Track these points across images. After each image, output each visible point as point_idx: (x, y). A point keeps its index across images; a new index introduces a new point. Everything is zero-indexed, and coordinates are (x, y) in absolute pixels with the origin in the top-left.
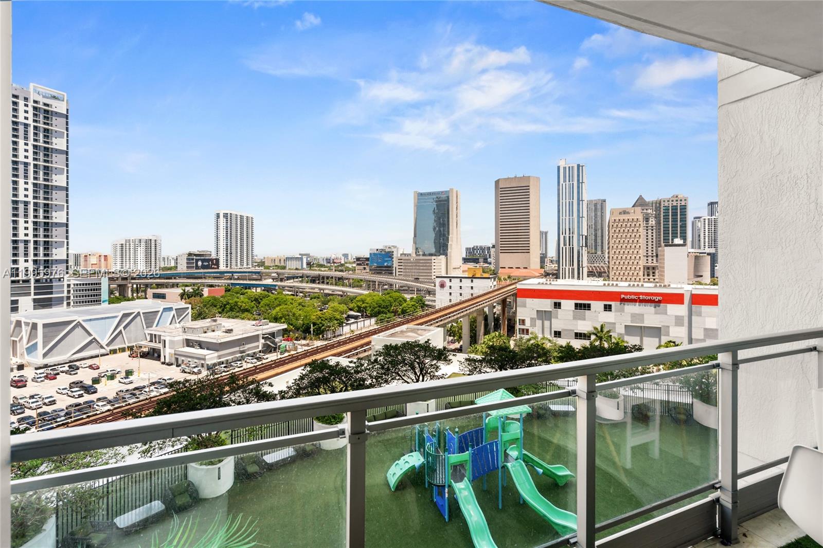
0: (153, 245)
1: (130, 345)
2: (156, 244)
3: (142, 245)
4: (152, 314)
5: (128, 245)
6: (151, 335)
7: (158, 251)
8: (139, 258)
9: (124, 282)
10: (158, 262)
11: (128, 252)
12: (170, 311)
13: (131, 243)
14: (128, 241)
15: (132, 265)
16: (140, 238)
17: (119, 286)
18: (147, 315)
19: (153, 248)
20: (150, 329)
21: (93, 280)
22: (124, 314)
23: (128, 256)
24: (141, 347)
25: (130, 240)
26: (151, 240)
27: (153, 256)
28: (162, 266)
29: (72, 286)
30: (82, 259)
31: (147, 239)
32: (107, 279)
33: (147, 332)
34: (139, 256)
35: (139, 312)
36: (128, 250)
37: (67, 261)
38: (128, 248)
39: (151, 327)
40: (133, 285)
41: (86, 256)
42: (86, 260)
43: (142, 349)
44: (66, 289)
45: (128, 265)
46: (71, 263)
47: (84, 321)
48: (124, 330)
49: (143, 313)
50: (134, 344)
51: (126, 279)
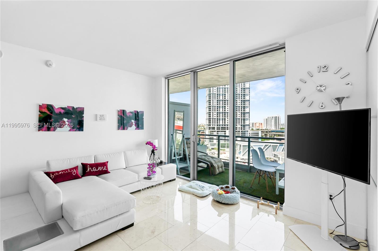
0: (277, 119)
1: (267, 157)
2: (278, 119)
3: (273, 119)
4: (276, 146)
5: (268, 119)
6: (274, 154)
7: (279, 122)
8: (272, 124)
9: (266, 133)
10: (279, 126)
11: (268, 122)
12: (282, 146)
13: (270, 118)
14: (268, 118)
15: (270, 127)
16: (273, 116)
17: (265, 134)
18: (274, 146)
19: (277, 120)
20: (274, 152)
21: (256, 132)
22: (265, 145)
23: (268, 123)
24: (271, 158)
25: (269, 117)
26: (277, 117)
27: (277, 123)
28: (281, 127)
29: (250, 134)
30: (254, 125)
31: (275, 116)
32: (261, 131)
33: (274, 153)
34: (272, 123)
35: (270, 145)
36: (268, 121)
37: (249, 125)
38: (268, 120)
39: (275, 151)
40: (269, 134)
41: (255, 123)
42: (255, 125)
43: (271, 159)
44: (249, 134)
45: (268, 127)
46: (251, 126)
47: (253, 146)
48: (265, 151)
49: (272, 146)
50: (269, 157)
51: (267, 132)
